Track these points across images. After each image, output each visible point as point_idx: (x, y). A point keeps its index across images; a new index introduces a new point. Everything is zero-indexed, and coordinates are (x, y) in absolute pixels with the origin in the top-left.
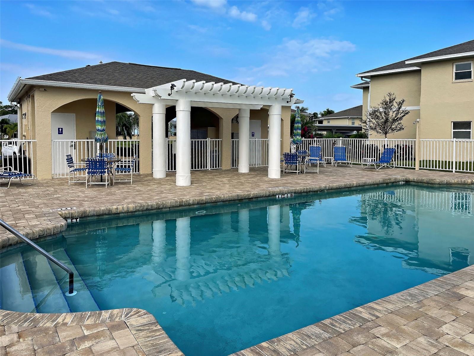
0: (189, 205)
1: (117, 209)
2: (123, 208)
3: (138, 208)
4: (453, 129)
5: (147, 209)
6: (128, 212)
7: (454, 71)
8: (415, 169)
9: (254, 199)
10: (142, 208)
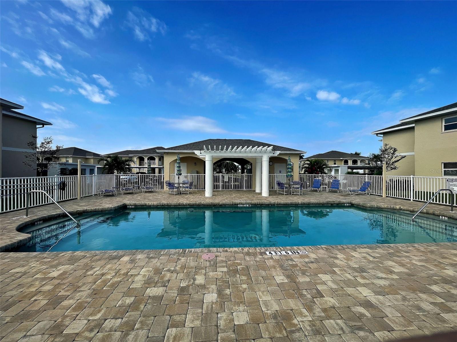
0: (184, 205)
1: (149, 204)
2: (151, 203)
3: (158, 204)
4: (444, 168)
5: (162, 205)
6: (153, 205)
7: (444, 124)
8: (382, 196)
9: (223, 206)
10: (160, 204)
